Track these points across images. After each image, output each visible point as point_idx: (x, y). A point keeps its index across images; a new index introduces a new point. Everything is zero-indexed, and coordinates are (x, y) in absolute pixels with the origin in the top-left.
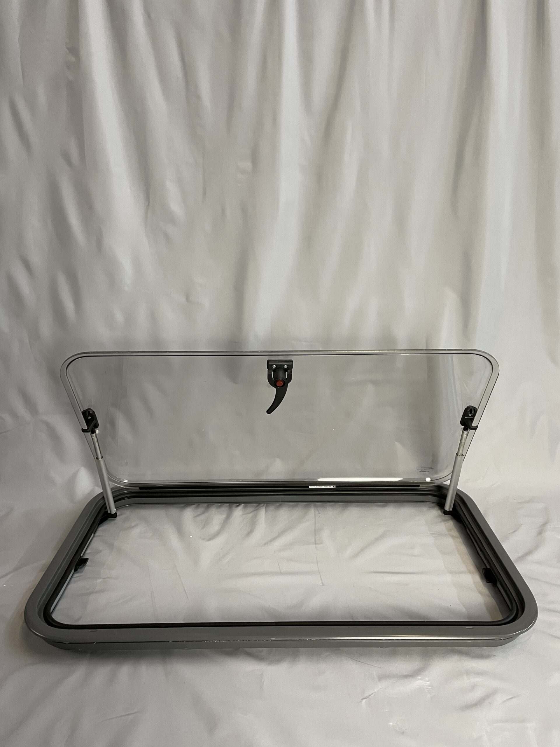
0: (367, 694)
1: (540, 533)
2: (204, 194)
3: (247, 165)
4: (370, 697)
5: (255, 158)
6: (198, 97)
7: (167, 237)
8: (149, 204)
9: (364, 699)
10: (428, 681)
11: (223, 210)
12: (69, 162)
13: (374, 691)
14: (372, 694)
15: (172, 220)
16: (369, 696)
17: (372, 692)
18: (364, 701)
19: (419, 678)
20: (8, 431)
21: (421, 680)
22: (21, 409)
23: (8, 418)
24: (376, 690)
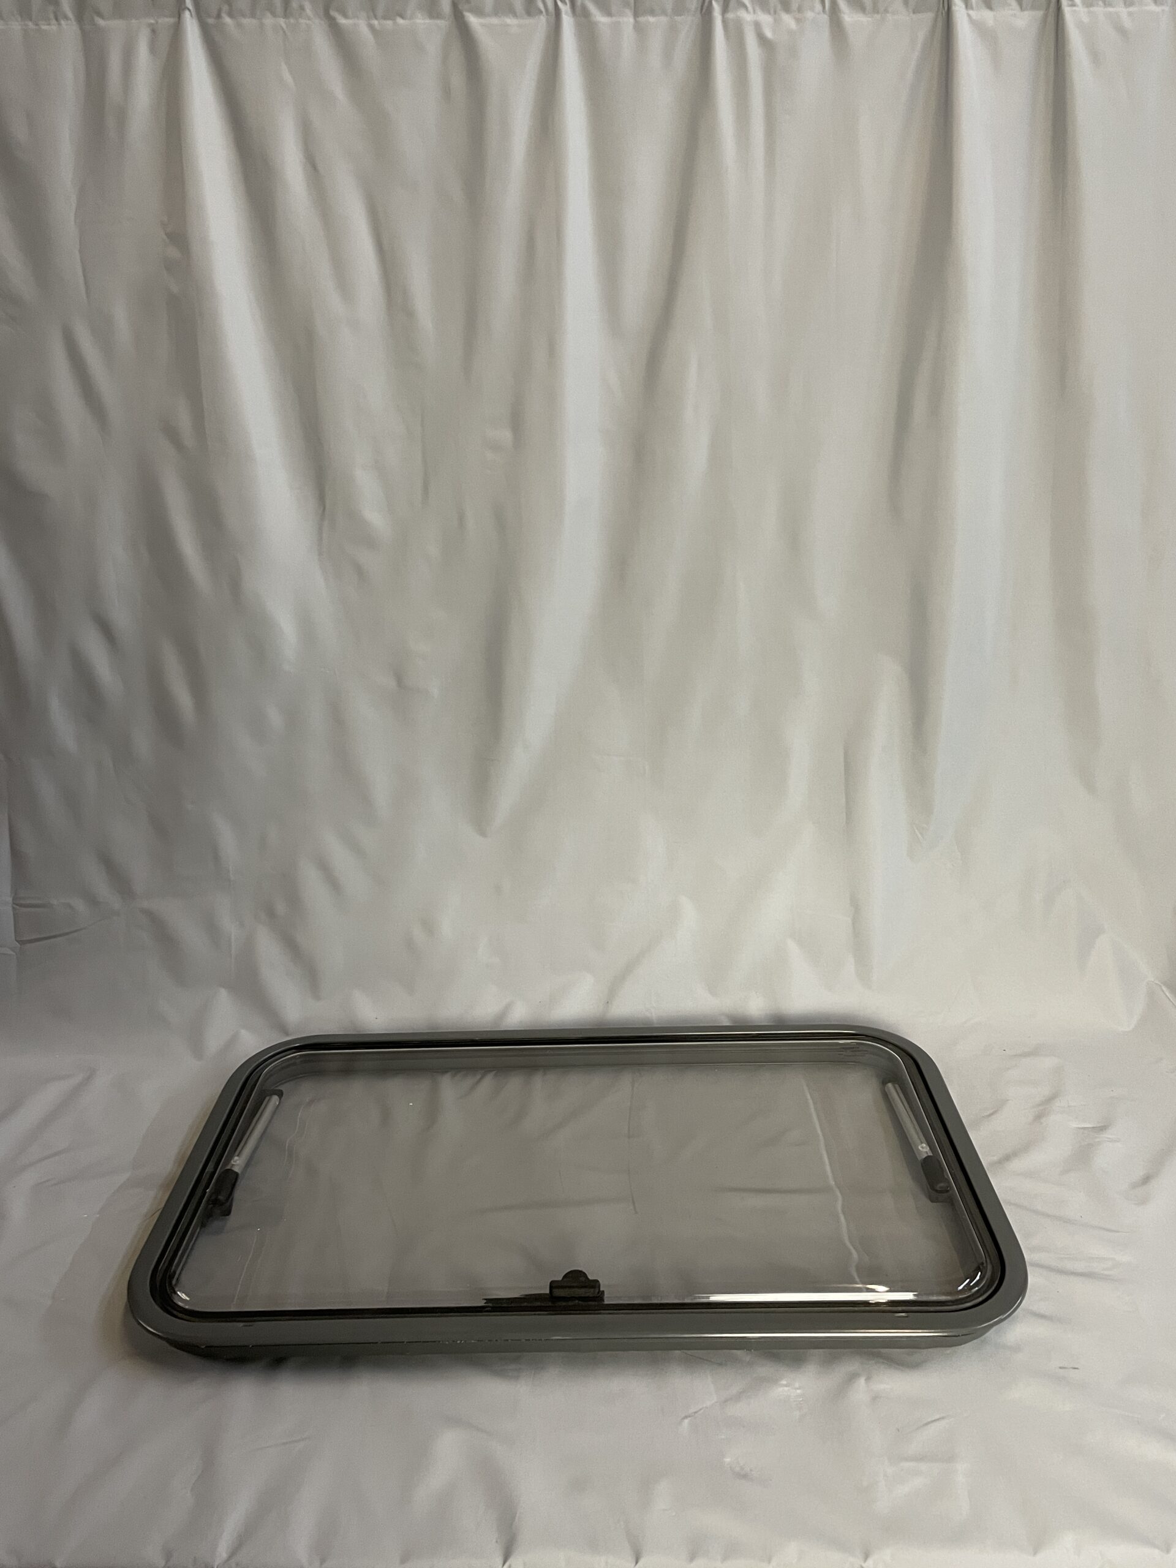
0: (692, 1411)
1: (1039, 1117)
2: (427, 489)
3: (505, 435)
4: (696, 1415)
5: (516, 421)
6: (411, 313)
7: (359, 571)
8: (325, 511)
9: (686, 1417)
10: (798, 1389)
11: (461, 518)
12: (177, 442)
13: (704, 1406)
14: (701, 1409)
15: (368, 541)
16: (695, 1413)
17: (701, 1407)
18: (686, 1421)
19: (784, 1382)
20: (81, 929)
21: (786, 1386)
22: (103, 889)
23: (80, 905)
24: (708, 1403)
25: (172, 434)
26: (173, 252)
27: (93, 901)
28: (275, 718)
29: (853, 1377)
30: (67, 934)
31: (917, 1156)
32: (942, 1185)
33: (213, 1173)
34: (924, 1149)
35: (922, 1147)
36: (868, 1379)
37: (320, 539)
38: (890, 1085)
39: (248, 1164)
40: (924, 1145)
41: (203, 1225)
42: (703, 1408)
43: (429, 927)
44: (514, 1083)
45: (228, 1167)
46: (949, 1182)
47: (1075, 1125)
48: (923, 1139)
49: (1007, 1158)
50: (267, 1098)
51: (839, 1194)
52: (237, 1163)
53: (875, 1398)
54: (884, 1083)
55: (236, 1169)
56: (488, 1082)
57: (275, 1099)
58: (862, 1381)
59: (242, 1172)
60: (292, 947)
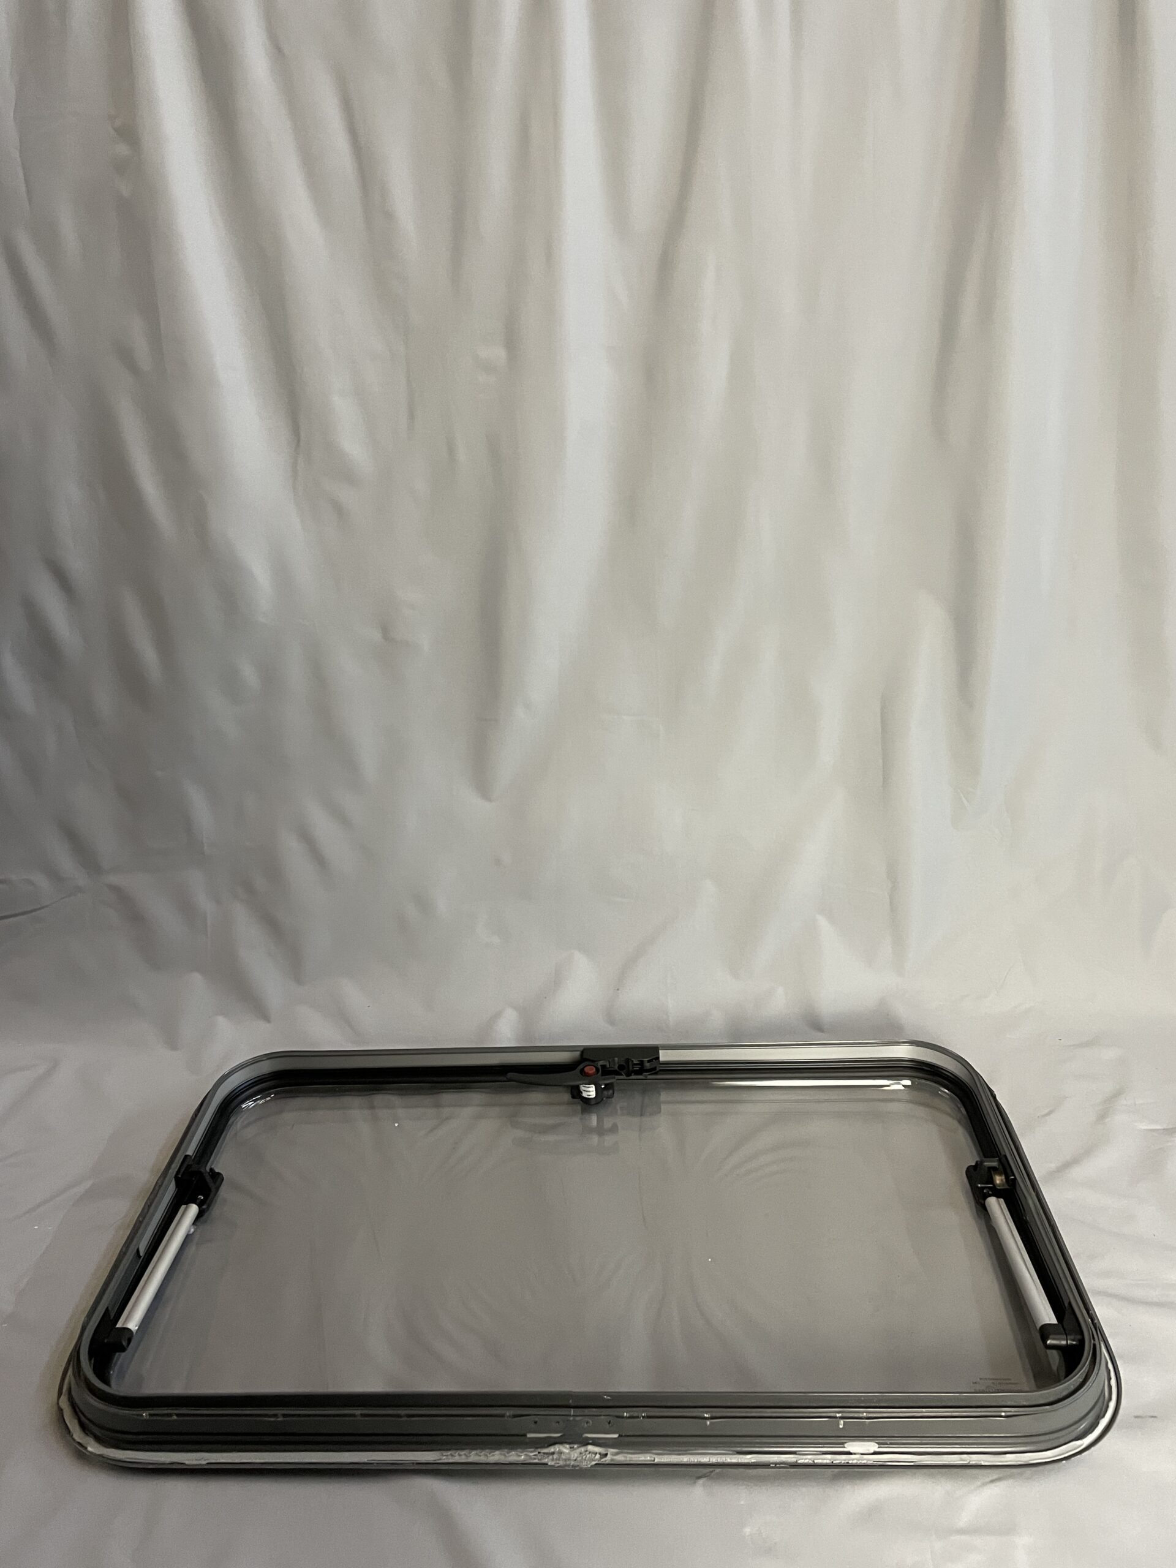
1: (1102, 1117)
2: (412, 416)
3: (497, 353)
5: (512, 340)
6: (389, 216)
7: (339, 510)
8: (299, 441)
9: (697, 1480)
11: (451, 450)
12: (132, 367)
15: (347, 475)
20: (43, 908)
22: (66, 863)
23: (42, 881)
25: (126, 356)
26: (123, 149)
27: (55, 875)
28: (249, 674)
30: (31, 912)
43: (424, 904)
47: (1144, 1126)
49: (1067, 1166)
60: (273, 925)
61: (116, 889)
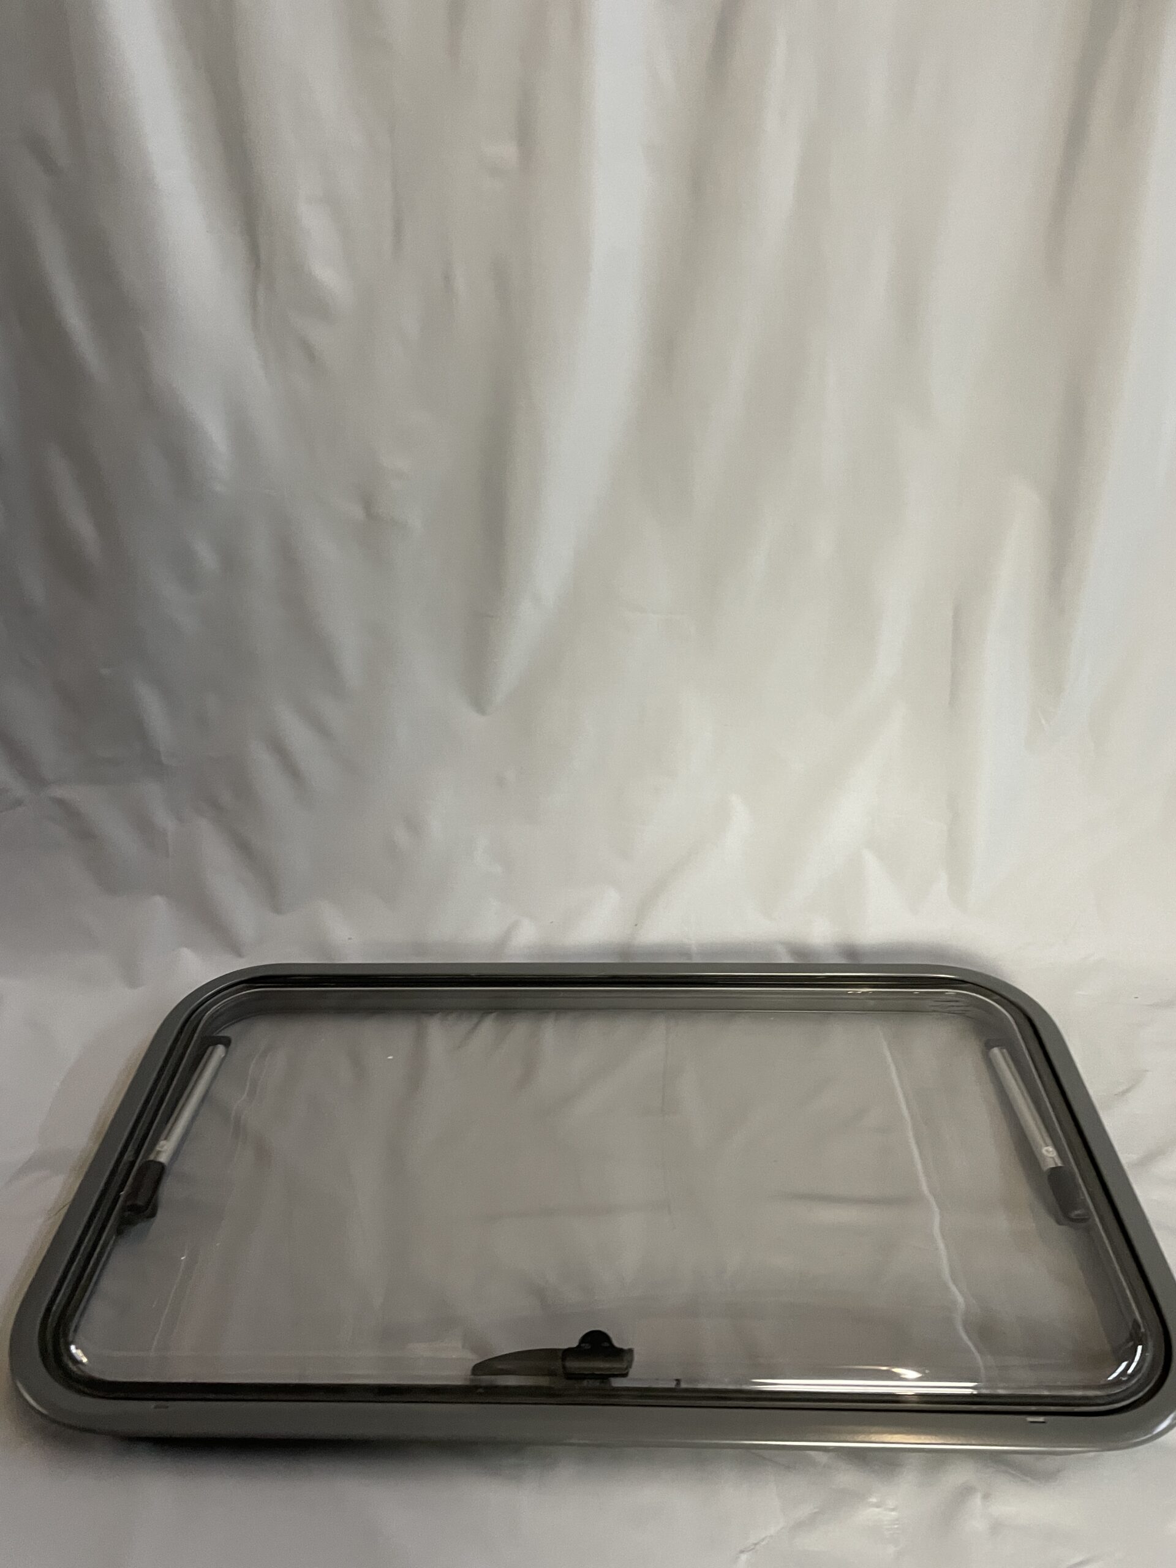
0: (750, 1542)
2: (398, 233)
3: (507, 151)
4: (758, 1547)
9: (742, 1552)
10: (893, 1510)
11: (447, 278)
13: (767, 1535)
14: (763, 1540)
15: (320, 309)
16: (756, 1544)
17: (763, 1536)
18: (744, 1557)
19: (874, 1500)
21: (877, 1506)
24: (772, 1530)
25: (39, 148)
28: (206, 555)
29: (965, 1492)
31: (1042, 1165)
32: (1077, 1212)
33: (133, 1164)
34: (1049, 1155)
35: (1047, 1151)
36: (986, 1497)
37: (254, 304)
38: (996, 1050)
39: (176, 1153)
40: (1051, 1149)
41: (119, 1232)
42: (766, 1537)
43: (415, 826)
44: (520, 1028)
45: (152, 1157)
46: (1088, 1208)
48: (1048, 1140)
49: (1151, 1157)
50: (210, 1048)
51: (936, 1209)
52: (165, 1150)
53: (997, 1527)
54: (988, 1046)
55: (163, 1158)
56: (488, 1027)
57: (220, 1050)
58: (977, 1501)
59: (169, 1164)
61: (60, 802)
